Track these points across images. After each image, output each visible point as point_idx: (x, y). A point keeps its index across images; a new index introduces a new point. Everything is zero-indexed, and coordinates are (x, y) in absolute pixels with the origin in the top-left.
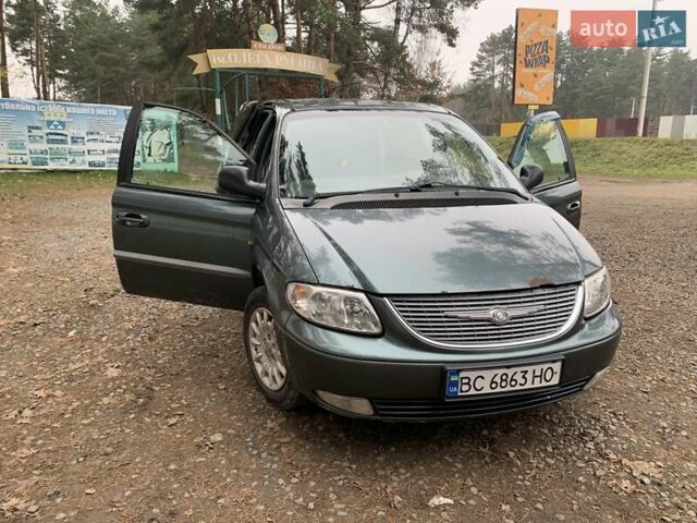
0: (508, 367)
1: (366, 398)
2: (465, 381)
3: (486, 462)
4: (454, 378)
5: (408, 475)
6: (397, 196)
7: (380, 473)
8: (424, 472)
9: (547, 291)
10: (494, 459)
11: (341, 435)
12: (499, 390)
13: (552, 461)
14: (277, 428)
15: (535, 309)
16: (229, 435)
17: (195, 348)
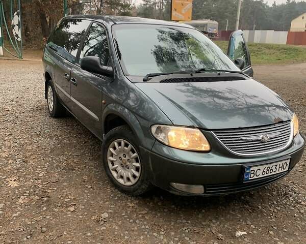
0: (270, 163)
1: (202, 185)
2: (252, 172)
3: (250, 212)
4: (248, 171)
5: (218, 223)
6: (192, 75)
7: (204, 223)
8: (224, 220)
9: (281, 125)
10: (253, 210)
11: (173, 206)
12: (266, 175)
13: (279, 208)
14: (136, 206)
15: (277, 134)
16: (111, 213)
17: (58, 166)
